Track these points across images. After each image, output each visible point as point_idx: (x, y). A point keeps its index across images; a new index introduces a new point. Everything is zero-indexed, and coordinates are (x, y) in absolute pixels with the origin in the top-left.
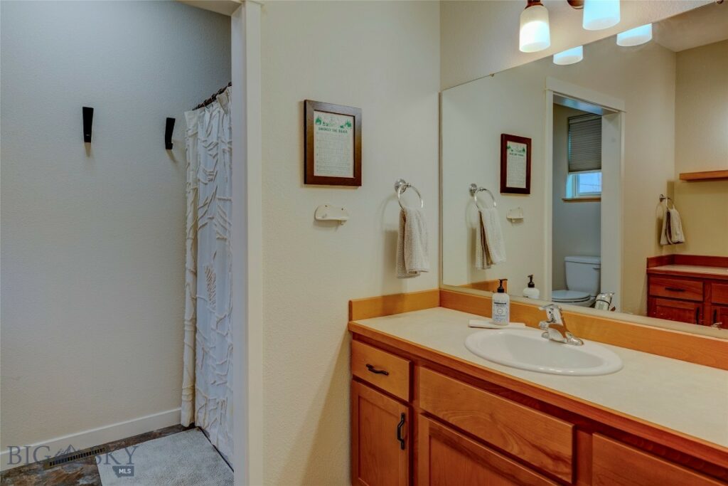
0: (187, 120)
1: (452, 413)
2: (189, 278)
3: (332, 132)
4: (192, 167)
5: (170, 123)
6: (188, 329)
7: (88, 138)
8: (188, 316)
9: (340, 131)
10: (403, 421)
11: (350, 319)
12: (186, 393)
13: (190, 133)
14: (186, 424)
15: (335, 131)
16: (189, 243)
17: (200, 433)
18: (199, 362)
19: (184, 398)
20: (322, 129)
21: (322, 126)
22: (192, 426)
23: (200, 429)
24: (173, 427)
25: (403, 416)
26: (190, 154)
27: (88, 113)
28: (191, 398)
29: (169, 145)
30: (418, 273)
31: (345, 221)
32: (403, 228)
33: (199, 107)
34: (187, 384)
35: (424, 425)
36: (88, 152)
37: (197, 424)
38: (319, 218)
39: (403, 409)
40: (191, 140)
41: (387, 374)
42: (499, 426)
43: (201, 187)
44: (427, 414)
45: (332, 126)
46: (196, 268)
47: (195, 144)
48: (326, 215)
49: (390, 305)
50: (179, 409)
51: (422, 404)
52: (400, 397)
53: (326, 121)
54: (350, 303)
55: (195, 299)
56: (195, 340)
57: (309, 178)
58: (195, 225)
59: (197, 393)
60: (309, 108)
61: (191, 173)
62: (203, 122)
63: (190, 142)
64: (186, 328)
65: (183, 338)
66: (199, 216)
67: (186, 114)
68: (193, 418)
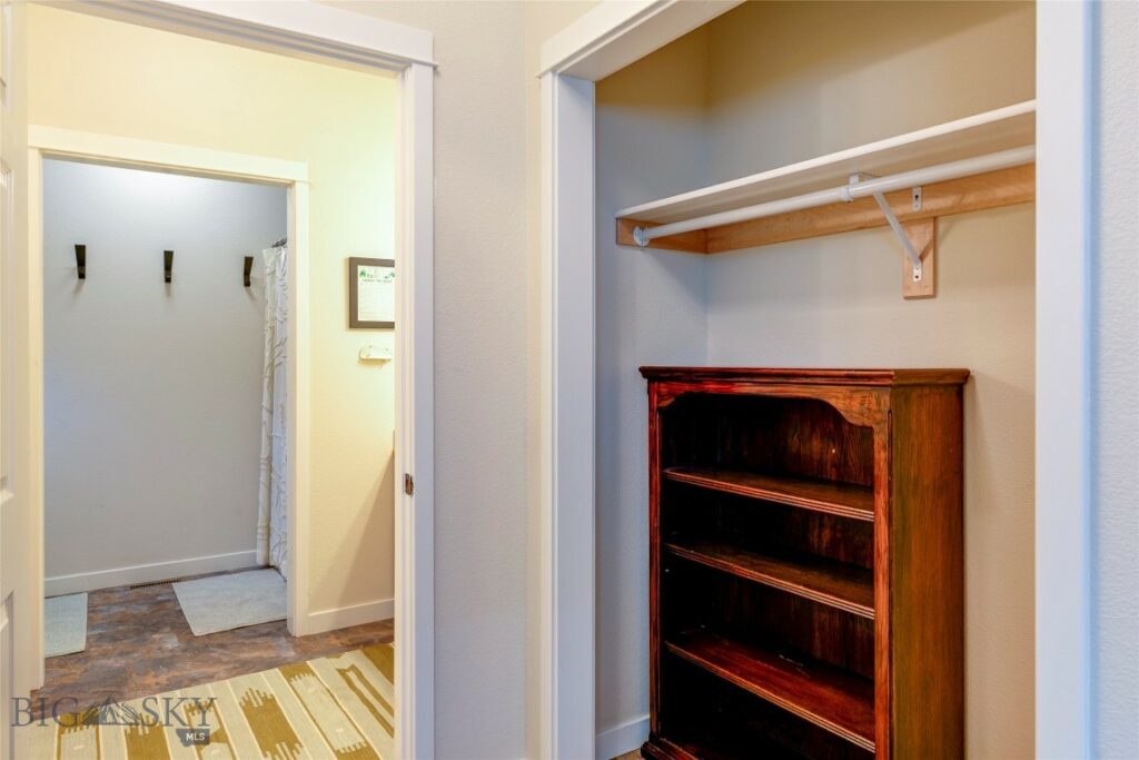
2: (265, 415)
3: (376, 283)
4: (269, 305)
5: (248, 262)
6: (264, 467)
7: (168, 280)
8: (264, 455)
9: (384, 281)
12: (261, 531)
13: (268, 271)
14: (262, 564)
15: (380, 281)
16: (266, 380)
18: (274, 500)
19: (258, 538)
20: (366, 281)
21: (366, 278)
22: (268, 567)
23: (275, 568)
24: (248, 566)
26: (268, 292)
27: (169, 256)
28: (265, 537)
29: (247, 284)
31: (389, 360)
33: (277, 245)
34: (261, 523)
36: (168, 293)
37: (272, 563)
38: (363, 357)
40: (269, 277)
43: (278, 325)
45: (376, 277)
46: (272, 405)
47: (273, 282)
48: (370, 355)
50: (254, 550)
53: (372, 273)
55: (270, 439)
56: (271, 478)
57: (354, 323)
58: (272, 364)
59: (272, 531)
60: (354, 264)
61: (269, 311)
62: (280, 261)
63: (268, 280)
64: (262, 467)
65: (259, 476)
66: (276, 353)
67: (264, 251)
68: (268, 557)
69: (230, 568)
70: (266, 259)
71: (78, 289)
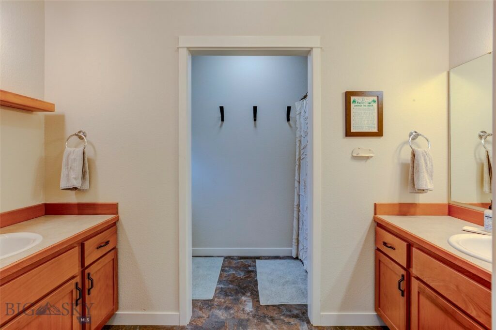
0: (296, 107)
1: (432, 280)
2: (296, 184)
3: (363, 107)
4: (298, 129)
5: (289, 109)
6: (296, 209)
7: (255, 120)
8: (296, 203)
9: (368, 106)
10: (403, 279)
11: (375, 214)
12: (294, 241)
13: (298, 113)
14: (295, 257)
15: (365, 106)
16: (297, 166)
17: (300, 263)
18: (300, 227)
19: (293, 243)
20: (356, 106)
21: (356, 104)
22: (297, 258)
23: (301, 260)
24: (289, 256)
25: (403, 276)
26: (298, 123)
27: (255, 108)
28: (296, 244)
29: (288, 120)
30: (425, 191)
31: (371, 157)
32: (413, 162)
33: (302, 99)
34: (295, 237)
35: (415, 284)
36: (255, 125)
37: (299, 258)
38: (355, 155)
39: (403, 272)
40: (298, 116)
41: (394, 249)
42: (462, 295)
43: (302, 139)
44: (418, 278)
45: (363, 103)
46: (300, 179)
47: (300, 118)
48: (359, 154)
49: (405, 210)
50: (291, 248)
51: (414, 271)
52: (401, 264)
53: (360, 101)
54: (375, 205)
55: (299, 195)
56: (299, 215)
57: (349, 133)
58: (300, 158)
59: (299, 242)
60: (348, 95)
61: (298, 132)
62: (303, 107)
63: (298, 117)
64: (295, 209)
65: (294, 214)
66: (301, 154)
67: (296, 103)
68: (297, 254)
69: (281, 255)
70: (297, 107)
71: (221, 125)
